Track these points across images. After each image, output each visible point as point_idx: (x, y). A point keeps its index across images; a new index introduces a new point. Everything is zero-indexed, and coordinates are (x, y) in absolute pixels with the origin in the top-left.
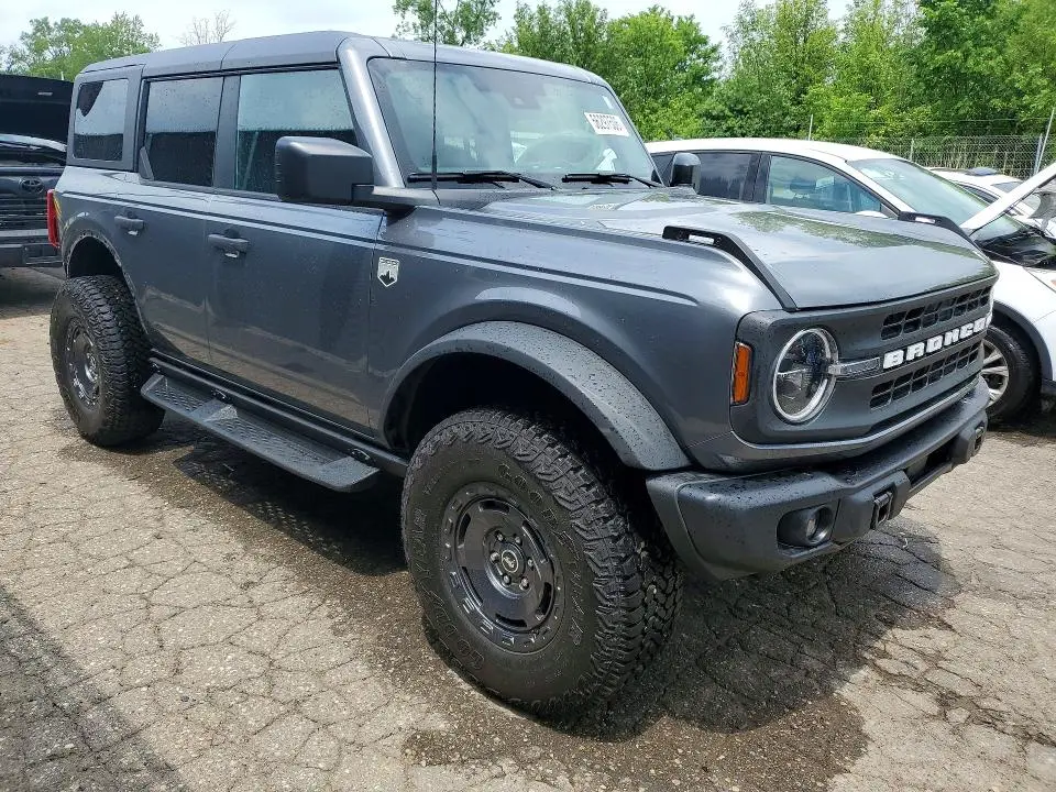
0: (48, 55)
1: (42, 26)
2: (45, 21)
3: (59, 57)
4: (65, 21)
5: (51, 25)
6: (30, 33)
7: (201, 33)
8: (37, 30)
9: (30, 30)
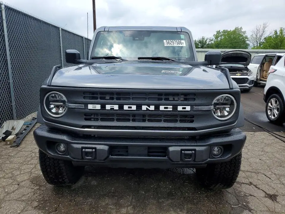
0: (219, 39)
1: (218, 32)
2: (219, 31)
3: (221, 39)
4: (224, 30)
5: (221, 32)
6: (215, 34)
7: (258, 29)
8: (217, 33)
9: (215, 33)
